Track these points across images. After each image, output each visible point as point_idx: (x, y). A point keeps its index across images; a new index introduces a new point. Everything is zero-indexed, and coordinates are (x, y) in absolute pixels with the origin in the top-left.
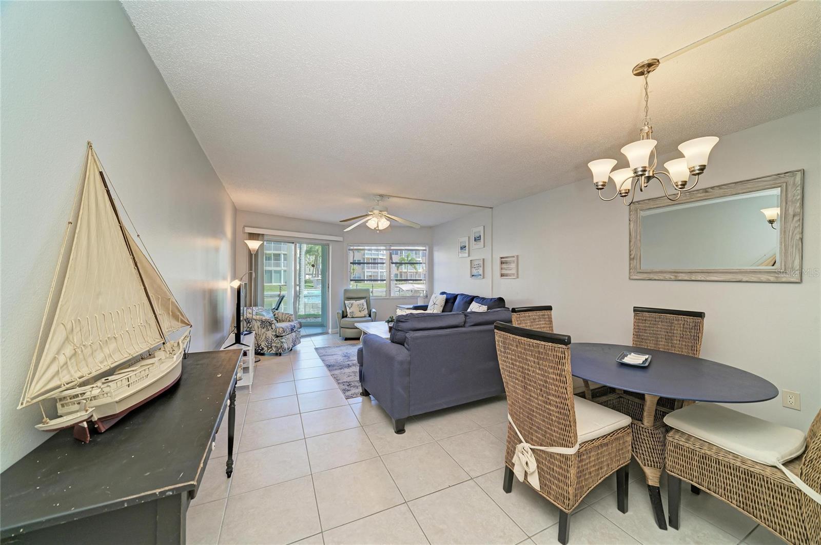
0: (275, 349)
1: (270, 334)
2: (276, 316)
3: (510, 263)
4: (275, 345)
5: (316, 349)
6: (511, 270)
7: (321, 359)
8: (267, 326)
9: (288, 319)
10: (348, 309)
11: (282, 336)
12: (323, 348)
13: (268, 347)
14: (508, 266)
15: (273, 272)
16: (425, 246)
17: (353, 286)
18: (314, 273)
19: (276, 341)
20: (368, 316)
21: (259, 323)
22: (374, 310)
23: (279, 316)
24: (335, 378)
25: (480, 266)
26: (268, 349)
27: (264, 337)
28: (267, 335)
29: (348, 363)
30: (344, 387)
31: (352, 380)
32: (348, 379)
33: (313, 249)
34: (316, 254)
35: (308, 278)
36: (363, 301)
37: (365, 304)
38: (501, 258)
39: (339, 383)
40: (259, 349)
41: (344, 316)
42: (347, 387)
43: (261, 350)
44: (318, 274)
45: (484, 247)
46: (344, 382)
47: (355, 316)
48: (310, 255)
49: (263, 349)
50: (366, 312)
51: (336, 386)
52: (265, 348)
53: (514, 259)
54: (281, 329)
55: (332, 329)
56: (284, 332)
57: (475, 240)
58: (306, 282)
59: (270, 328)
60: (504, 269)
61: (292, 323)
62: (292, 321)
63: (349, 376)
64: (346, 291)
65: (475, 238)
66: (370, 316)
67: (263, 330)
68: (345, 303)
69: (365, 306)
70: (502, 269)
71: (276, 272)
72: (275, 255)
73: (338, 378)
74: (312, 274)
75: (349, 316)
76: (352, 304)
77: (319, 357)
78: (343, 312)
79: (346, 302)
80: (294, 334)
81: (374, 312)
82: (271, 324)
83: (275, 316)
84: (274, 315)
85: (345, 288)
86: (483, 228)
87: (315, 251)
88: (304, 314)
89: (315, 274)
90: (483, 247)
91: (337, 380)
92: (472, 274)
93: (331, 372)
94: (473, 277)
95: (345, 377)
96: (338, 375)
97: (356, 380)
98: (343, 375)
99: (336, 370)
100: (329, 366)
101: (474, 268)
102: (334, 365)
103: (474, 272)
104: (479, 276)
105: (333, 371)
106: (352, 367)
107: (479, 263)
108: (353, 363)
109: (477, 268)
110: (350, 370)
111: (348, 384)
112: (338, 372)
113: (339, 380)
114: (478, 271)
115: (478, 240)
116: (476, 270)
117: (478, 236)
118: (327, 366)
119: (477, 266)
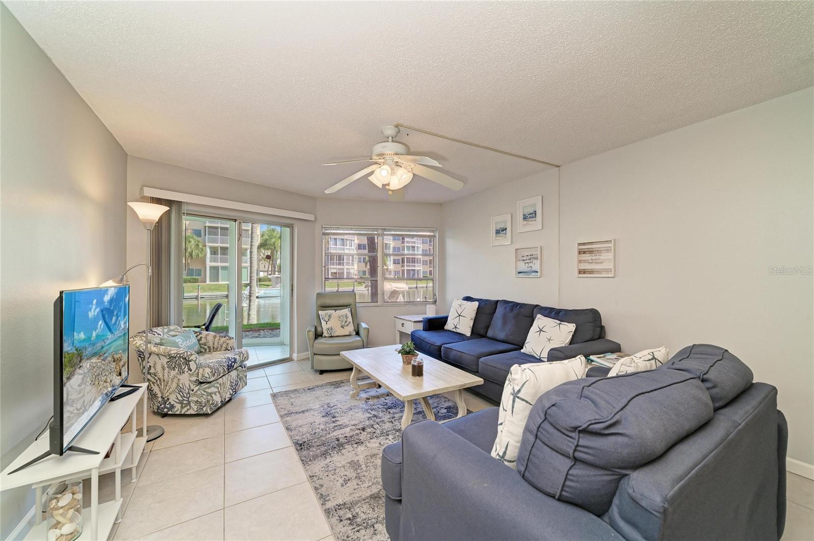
0: (195, 408)
1: (186, 379)
2: (203, 341)
3: (599, 251)
4: (195, 399)
5: (274, 396)
6: (602, 263)
7: (285, 423)
8: (180, 366)
9: (224, 345)
10: (323, 323)
11: (210, 382)
12: (286, 393)
13: (182, 403)
14: (594, 258)
15: (220, 268)
16: (433, 231)
17: (331, 288)
18: (270, 269)
19: (199, 392)
20: (355, 333)
21: (165, 360)
22: (364, 325)
23: (208, 342)
25: (537, 259)
26: (182, 408)
27: (174, 385)
28: (181, 382)
29: (335, 434)
32: (346, 495)
33: (268, 242)
34: (273, 247)
35: (262, 276)
36: (346, 311)
37: (349, 315)
38: (580, 244)
39: (328, 511)
40: (165, 407)
41: (318, 335)
43: (169, 409)
44: (275, 271)
45: (543, 228)
46: (340, 506)
47: (335, 335)
48: (264, 249)
49: (172, 407)
50: (350, 329)
52: (176, 405)
53: (610, 245)
54: (208, 370)
55: (298, 353)
56: (214, 374)
57: (525, 218)
58: (260, 280)
59: (186, 369)
60: (585, 261)
61: (230, 355)
62: (232, 348)
64: (319, 295)
65: (524, 215)
66: (358, 334)
67: (173, 373)
68: (318, 315)
69: (350, 319)
70: (580, 262)
71: (224, 268)
72: (222, 248)
74: (267, 271)
75: (325, 334)
76: (330, 316)
77: (278, 419)
78: (316, 328)
79: (320, 312)
80: (234, 374)
81: (365, 328)
82: (187, 361)
83: (201, 342)
84: (199, 340)
85: (318, 292)
86: (541, 198)
87: (271, 245)
88: (256, 322)
89: (271, 271)
90: (541, 228)
91: (323, 499)
92: (520, 270)
93: (307, 467)
94: (521, 275)
95: (339, 484)
96: (320, 477)
97: (364, 497)
98: (333, 477)
99: (315, 457)
100: (301, 445)
101: (523, 260)
102: (310, 444)
103: (523, 267)
104: (533, 274)
105: (310, 463)
106: (347, 446)
107: (533, 253)
108: (345, 435)
109: (529, 261)
110: (344, 457)
111: (350, 516)
112: (320, 467)
113: (328, 499)
114: (529, 266)
115: (531, 217)
116: (527, 264)
117: (531, 212)
118: (297, 445)
119: (528, 258)
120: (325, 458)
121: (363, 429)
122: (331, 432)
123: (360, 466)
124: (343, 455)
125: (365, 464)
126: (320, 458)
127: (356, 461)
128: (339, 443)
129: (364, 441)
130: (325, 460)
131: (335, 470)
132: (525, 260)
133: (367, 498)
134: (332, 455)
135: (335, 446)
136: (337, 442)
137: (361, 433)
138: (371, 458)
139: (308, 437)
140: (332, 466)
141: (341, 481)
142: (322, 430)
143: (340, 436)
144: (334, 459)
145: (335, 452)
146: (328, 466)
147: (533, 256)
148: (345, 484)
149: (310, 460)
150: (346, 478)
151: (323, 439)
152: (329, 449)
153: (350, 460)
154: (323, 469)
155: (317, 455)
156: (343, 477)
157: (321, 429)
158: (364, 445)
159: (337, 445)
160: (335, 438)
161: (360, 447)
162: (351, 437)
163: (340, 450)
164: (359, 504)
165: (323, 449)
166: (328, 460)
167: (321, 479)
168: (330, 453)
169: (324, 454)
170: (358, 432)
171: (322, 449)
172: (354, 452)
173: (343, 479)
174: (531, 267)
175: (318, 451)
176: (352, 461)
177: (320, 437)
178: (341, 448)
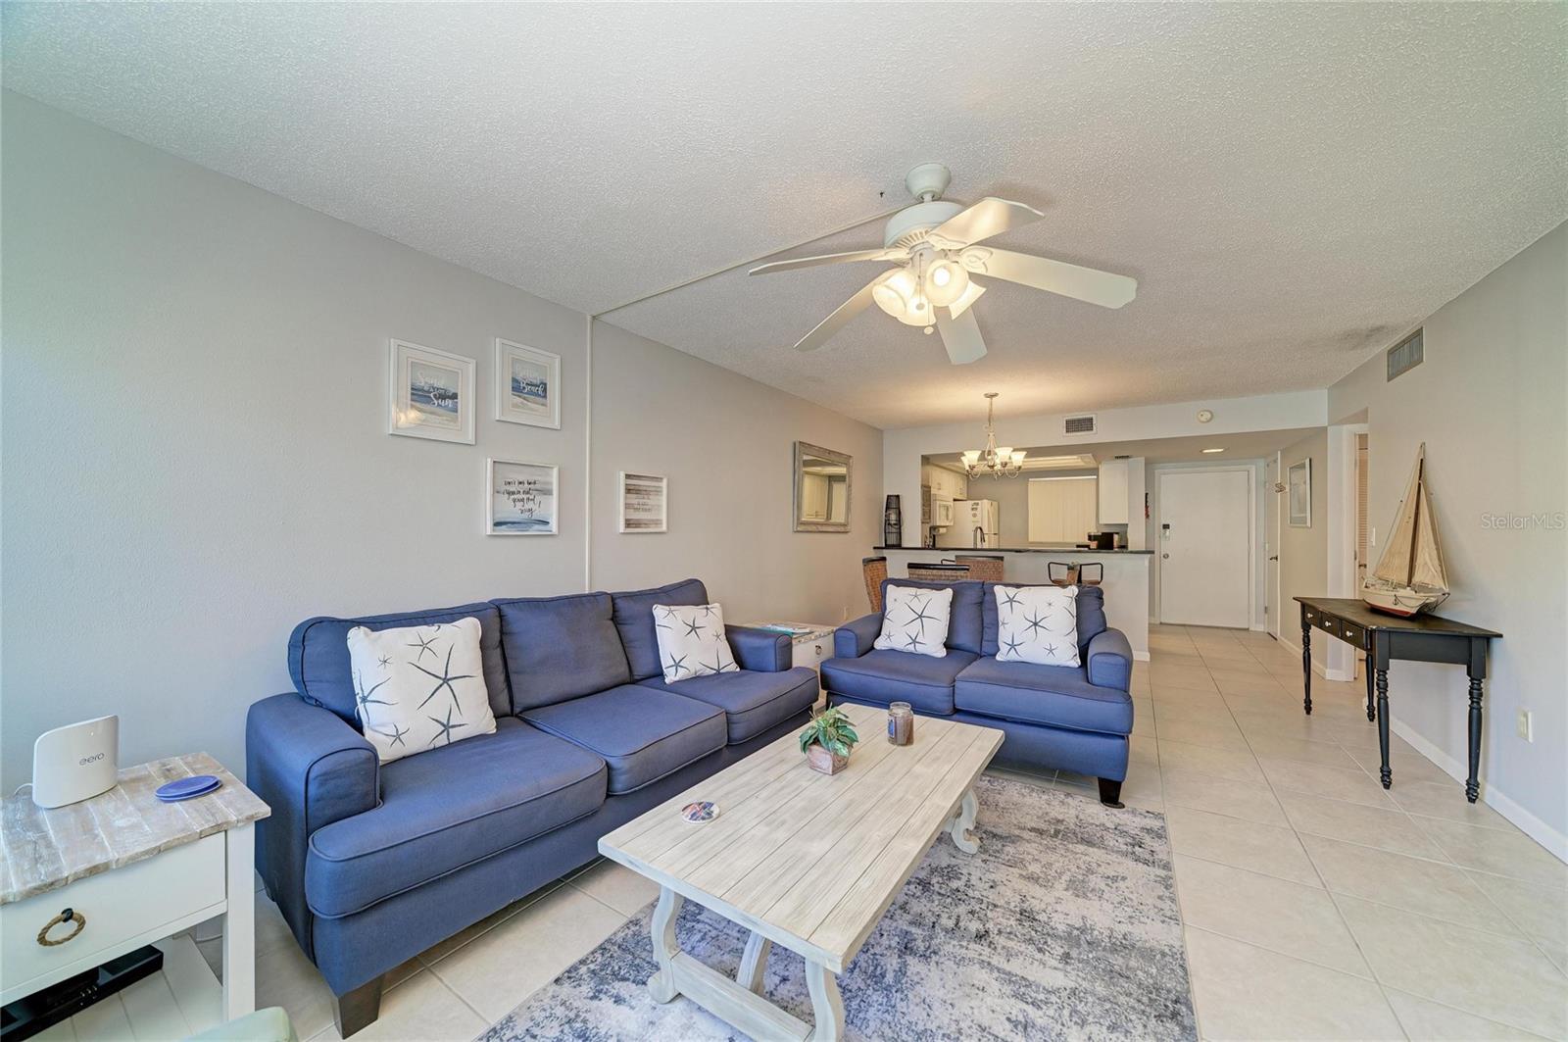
3: (647, 492)
6: (648, 510)
14: (641, 501)
24: (1173, 900)
25: (548, 492)
30: (1156, 845)
31: (1114, 857)
32: (1128, 866)
39: (1167, 866)
42: (1147, 839)
45: (563, 427)
46: (1146, 862)
51: (1177, 864)
53: (658, 484)
57: (517, 389)
60: (632, 506)
63: (1115, 879)
65: (514, 380)
70: (627, 506)
73: (1161, 890)
86: (560, 361)
90: (559, 426)
91: (1167, 883)
92: (500, 518)
93: (1177, 944)
94: (503, 530)
95: (1128, 883)
96: (1156, 910)
97: (1103, 851)
98: (1131, 896)
99: (1148, 954)
100: (1174, 1015)
101: (510, 493)
102: (1145, 1000)
103: (511, 510)
104: (537, 527)
105: (1167, 950)
106: (1061, 928)
107: (536, 478)
108: (1039, 956)
109: (525, 497)
110: (1085, 913)
111: (1137, 848)
112: (1147, 928)
113: (1159, 879)
114: (527, 507)
115: (531, 393)
116: (519, 505)
117: (535, 382)
118: (1186, 1022)
119: (521, 488)
120: (1128, 937)
121: (981, 936)
122: (1064, 994)
123: (1070, 881)
124: (1083, 918)
125: (1060, 878)
126: (1139, 944)
127: (1071, 892)
128: (1071, 947)
129: (1015, 912)
130: (1130, 933)
131: (1120, 903)
132: (513, 493)
133: (1099, 847)
134: (1107, 933)
135: (1085, 946)
136: (1074, 953)
137: (1000, 932)
138: (1039, 878)
139: (1140, 1027)
140: (1122, 914)
141: (1121, 884)
142: (1083, 1023)
143: (1055, 963)
144: (1108, 923)
145: (1096, 933)
146: (1130, 917)
147: (537, 486)
148: (1117, 877)
149: (1164, 955)
150: (1110, 883)
151: (1100, 989)
152: (1104, 950)
153: (1080, 900)
154: (1142, 919)
155: (1143, 957)
156: (1114, 886)
157: (1087, 1029)
158: (1025, 906)
159: (1079, 945)
160: (1069, 968)
161: (1036, 909)
162: (1031, 941)
163: (1083, 930)
164: (1115, 849)
165: (1118, 961)
166: (1124, 928)
167: (1155, 907)
168: (1107, 940)
169: (1123, 946)
170: (1001, 941)
171: (1120, 961)
172: (1058, 907)
173: (1116, 884)
174: (530, 510)
175: (1133, 963)
176: (1077, 896)
177: (1106, 1000)
178: (1076, 932)
